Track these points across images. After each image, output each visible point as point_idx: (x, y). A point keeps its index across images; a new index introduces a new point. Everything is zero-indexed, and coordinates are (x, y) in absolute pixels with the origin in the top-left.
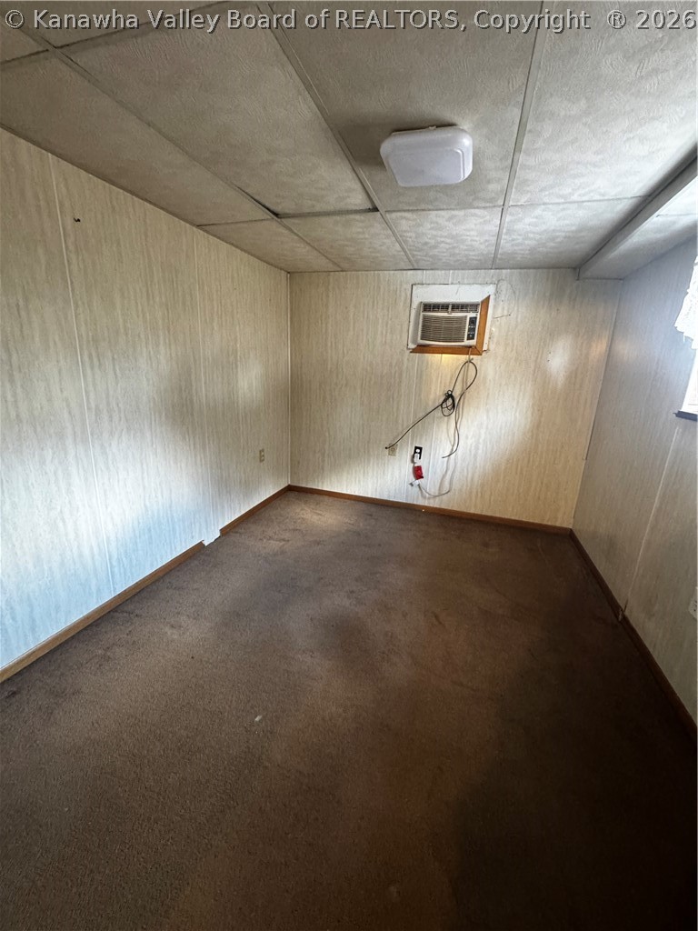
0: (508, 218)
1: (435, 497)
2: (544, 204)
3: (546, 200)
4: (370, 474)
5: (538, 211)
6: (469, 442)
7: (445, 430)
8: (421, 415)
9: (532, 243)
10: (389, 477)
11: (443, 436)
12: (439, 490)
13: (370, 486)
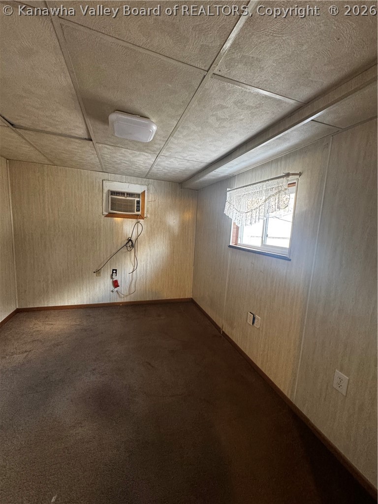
0: (158, 160)
1: (127, 296)
2: (175, 158)
3: (176, 156)
4: (85, 290)
5: (172, 160)
6: (143, 263)
7: (129, 258)
8: (114, 251)
9: (166, 171)
10: (97, 289)
11: (128, 262)
12: (129, 291)
13: (85, 297)
